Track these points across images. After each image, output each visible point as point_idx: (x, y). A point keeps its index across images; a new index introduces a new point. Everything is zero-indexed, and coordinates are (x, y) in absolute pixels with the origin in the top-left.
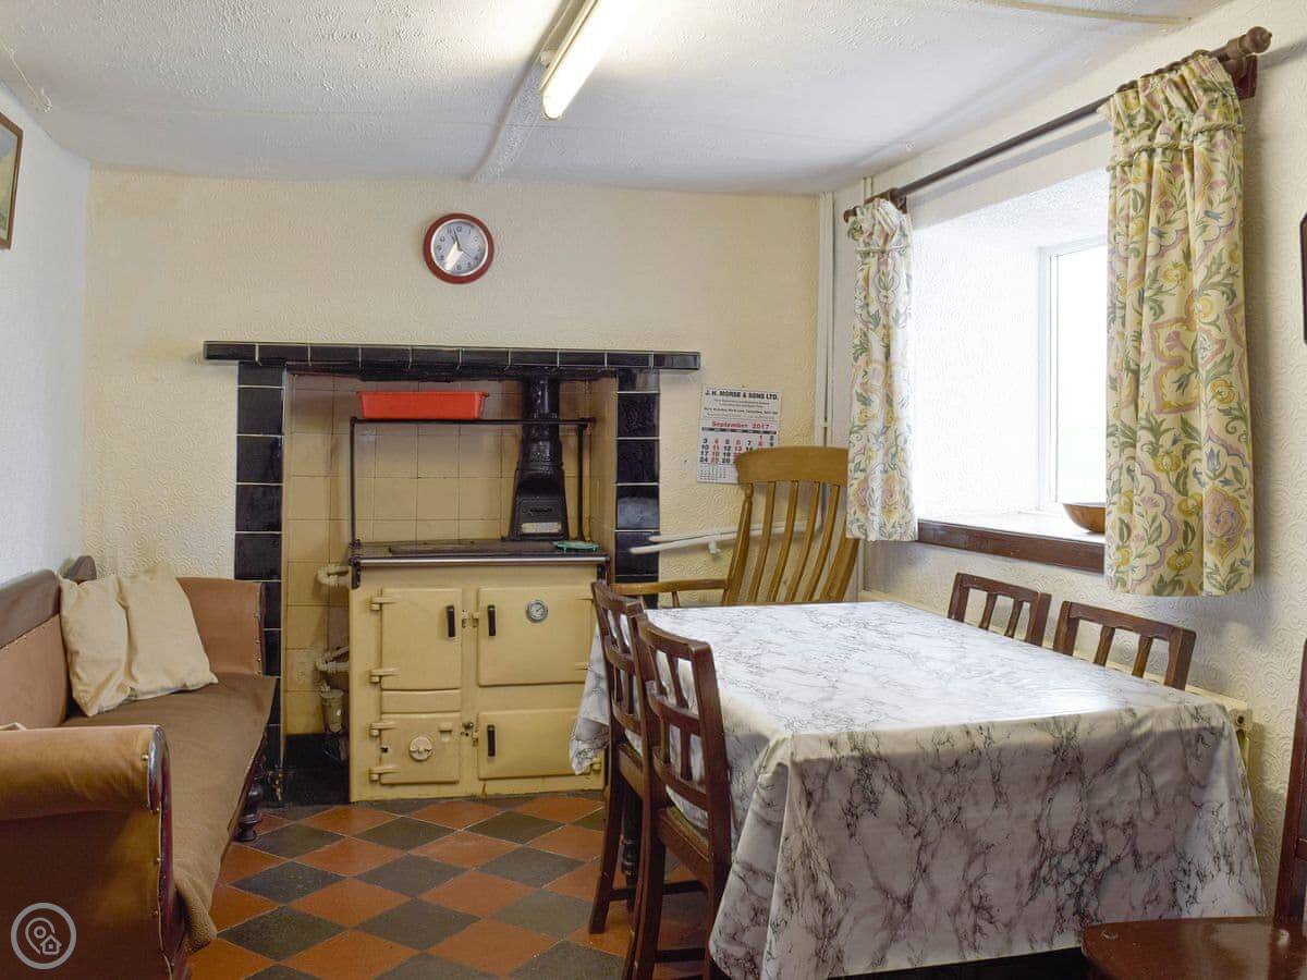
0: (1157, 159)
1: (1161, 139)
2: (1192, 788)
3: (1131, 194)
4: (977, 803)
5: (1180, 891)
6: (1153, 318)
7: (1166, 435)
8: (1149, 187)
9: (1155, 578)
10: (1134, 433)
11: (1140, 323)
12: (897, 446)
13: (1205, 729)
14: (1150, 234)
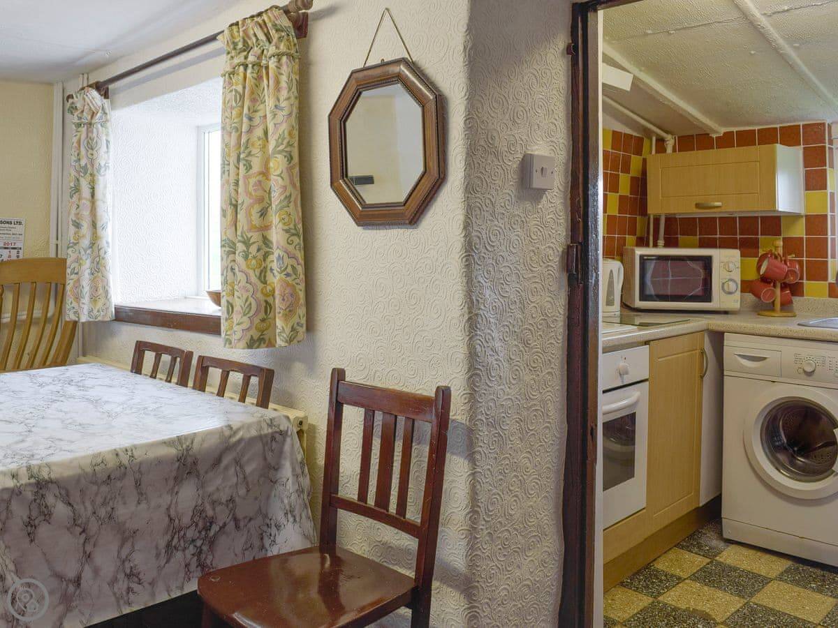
0: (249, 71)
1: (251, 58)
2: (270, 471)
3: (234, 93)
4: (125, 503)
5: (266, 539)
6: (245, 171)
7: (254, 245)
8: (244, 88)
9: (248, 337)
10: (234, 244)
11: (238, 174)
12: (99, 256)
13: (276, 432)
14: (244, 119)
